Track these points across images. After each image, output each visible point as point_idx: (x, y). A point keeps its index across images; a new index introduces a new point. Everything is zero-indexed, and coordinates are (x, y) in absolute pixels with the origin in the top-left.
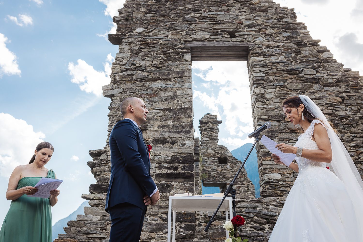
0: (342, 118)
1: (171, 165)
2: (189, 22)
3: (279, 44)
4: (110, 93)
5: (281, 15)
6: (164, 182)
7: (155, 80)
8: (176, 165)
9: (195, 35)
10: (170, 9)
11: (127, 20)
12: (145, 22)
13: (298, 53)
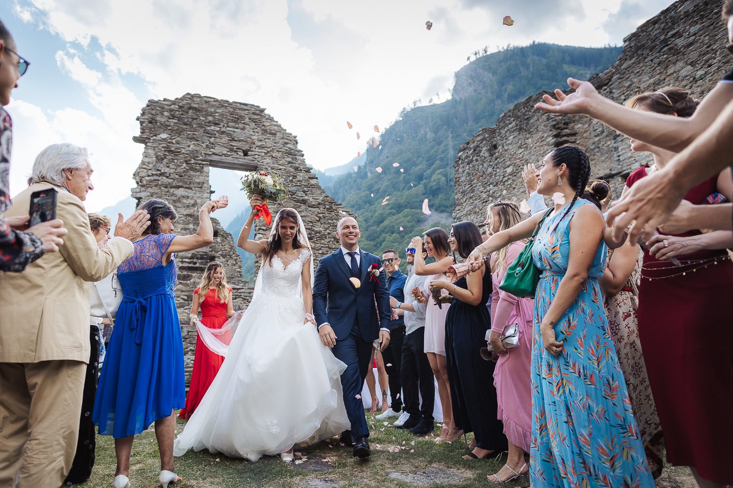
0: (317, 232)
1: (191, 260)
2: (210, 134)
3: (281, 167)
4: (139, 195)
5: (286, 141)
6: (186, 273)
7: (178, 187)
8: (195, 260)
9: (214, 149)
10: (192, 118)
11: (150, 122)
12: (169, 128)
13: (295, 177)
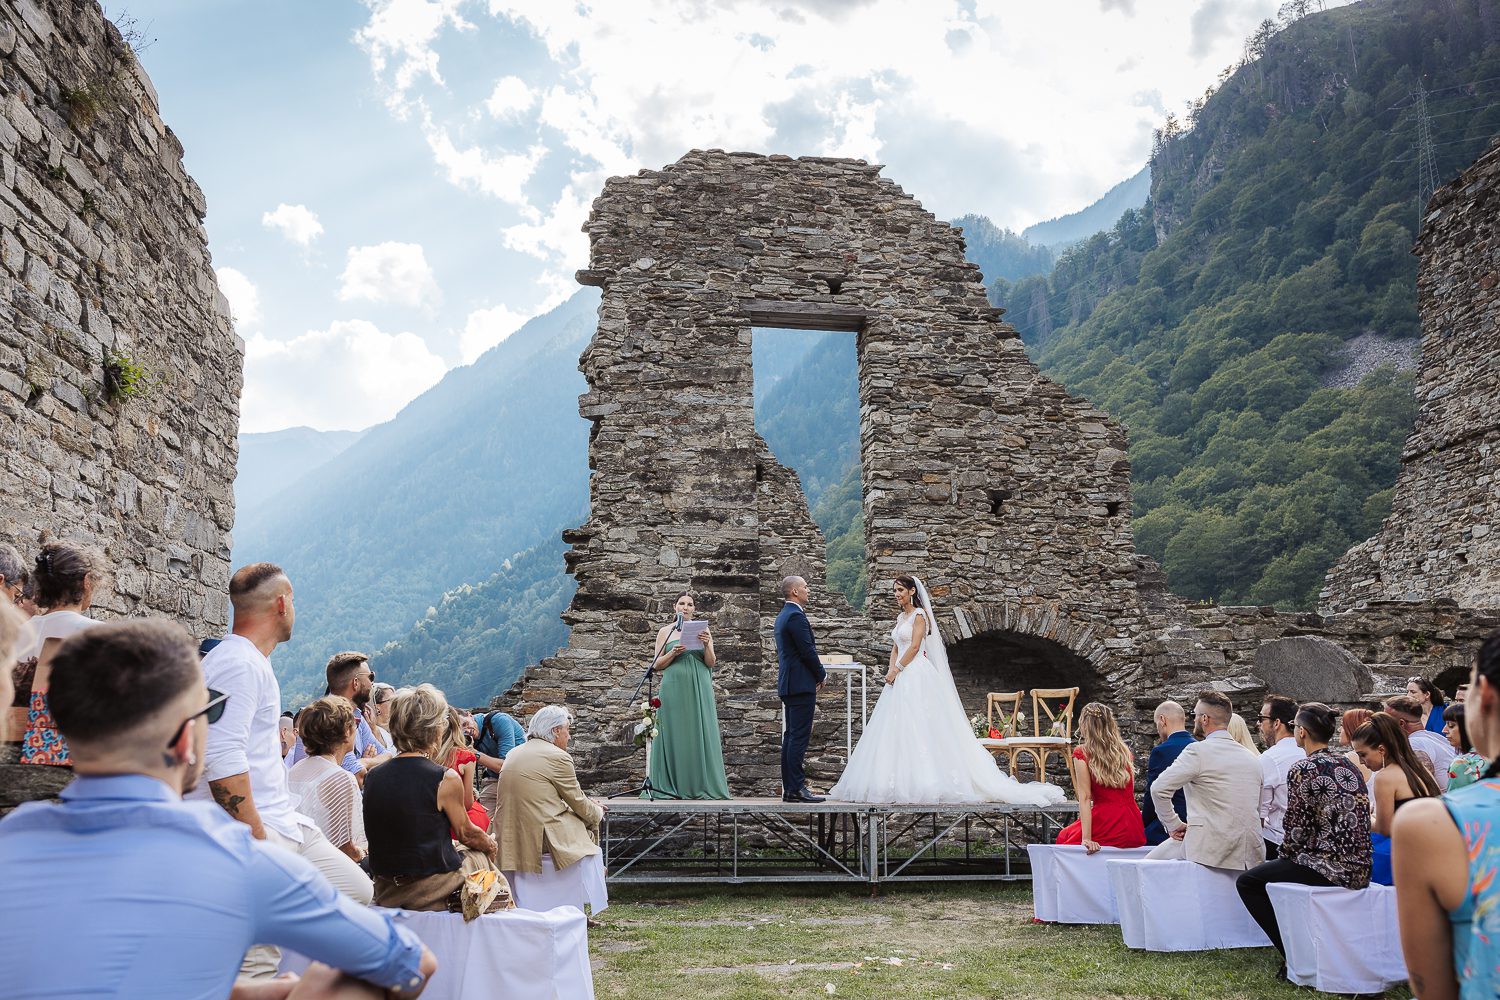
0: (1022, 477)
1: (720, 561)
2: (750, 247)
3: (924, 314)
4: (596, 411)
5: (934, 244)
7: (681, 385)
8: (727, 561)
9: (760, 283)
10: (707, 213)
11: (614, 234)
12: (655, 243)
13: (959, 337)
